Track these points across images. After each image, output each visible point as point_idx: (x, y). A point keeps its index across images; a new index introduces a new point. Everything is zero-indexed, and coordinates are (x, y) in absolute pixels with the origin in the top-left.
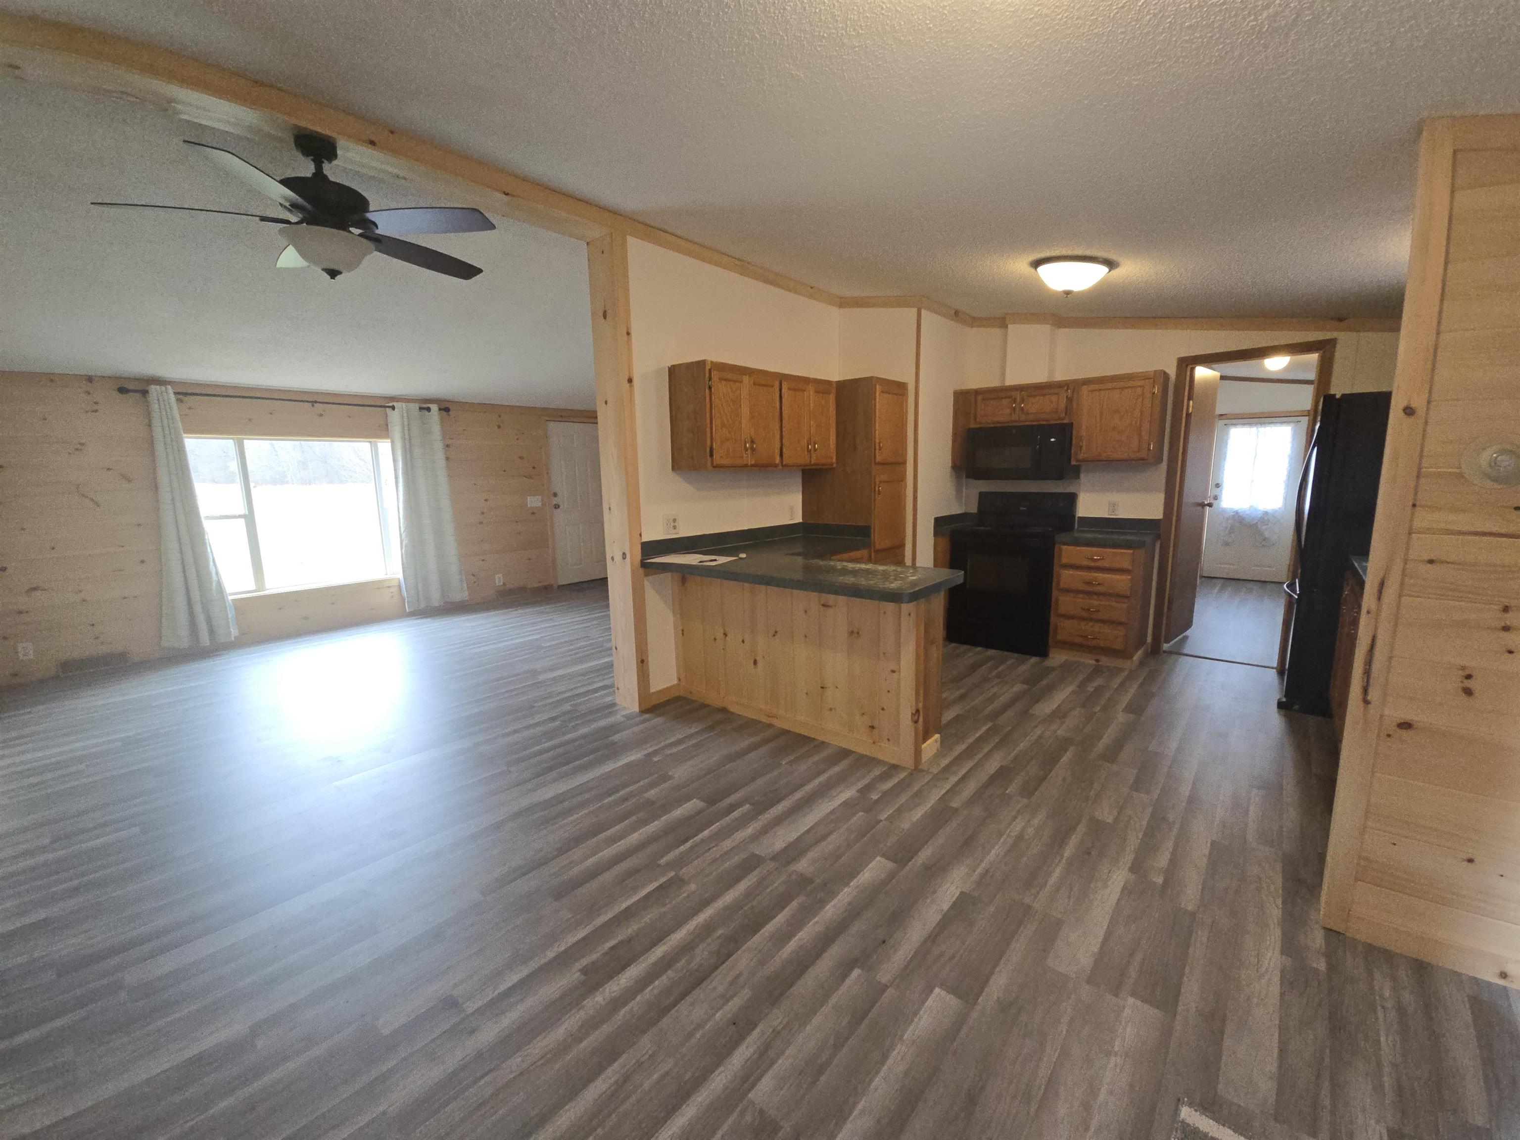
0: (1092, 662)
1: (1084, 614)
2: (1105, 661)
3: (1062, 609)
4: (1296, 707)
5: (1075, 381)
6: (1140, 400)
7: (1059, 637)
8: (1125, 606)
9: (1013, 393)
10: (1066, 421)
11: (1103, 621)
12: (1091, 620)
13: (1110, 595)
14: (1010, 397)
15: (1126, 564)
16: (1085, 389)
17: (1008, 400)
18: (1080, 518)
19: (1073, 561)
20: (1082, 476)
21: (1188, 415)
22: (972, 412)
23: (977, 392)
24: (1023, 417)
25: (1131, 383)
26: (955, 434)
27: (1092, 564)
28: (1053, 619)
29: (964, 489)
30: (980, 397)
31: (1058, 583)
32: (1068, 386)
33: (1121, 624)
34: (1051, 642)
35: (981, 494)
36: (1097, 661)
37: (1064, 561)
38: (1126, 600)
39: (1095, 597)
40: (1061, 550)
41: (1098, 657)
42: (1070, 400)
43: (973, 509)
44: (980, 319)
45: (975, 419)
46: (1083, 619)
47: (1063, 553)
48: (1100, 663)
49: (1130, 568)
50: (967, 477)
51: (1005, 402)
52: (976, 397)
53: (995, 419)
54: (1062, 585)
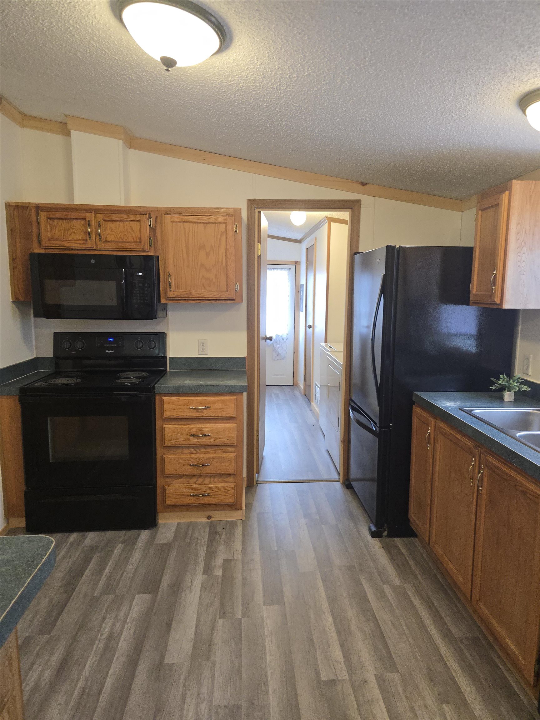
0: (205, 520)
1: (194, 471)
2: (219, 516)
3: (170, 469)
4: (385, 534)
5: (157, 209)
6: (224, 237)
7: (169, 501)
8: (233, 455)
9: (88, 215)
10: (150, 254)
11: (213, 476)
12: (200, 476)
13: (217, 446)
14: (84, 219)
15: (231, 412)
16: (168, 219)
17: (83, 222)
18: (171, 359)
19: (176, 414)
20: (169, 313)
21: (259, 257)
22: (35, 231)
23: (39, 208)
24: (102, 245)
25: (213, 219)
26: (13, 260)
27: (199, 415)
28: (160, 481)
29: (33, 329)
30: (43, 215)
31: (163, 440)
32: (150, 214)
33: (229, 475)
34: (159, 507)
35: (57, 335)
36: (209, 517)
37: (167, 414)
38: (233, 449)
39: (203, 450)
40: (162, 402)
41: (210, 513)
42: (153, 230)
43: (48, 352)
44: (34, 118)
45: (40, 243)
46: (192, 476)
47: (166, 406)
48: (212, 519)
49: (235, 415)
50: (36, 316)
51: (77, 224)
52: (38, 214)
53: (67, 244)
54: (167, 442)
